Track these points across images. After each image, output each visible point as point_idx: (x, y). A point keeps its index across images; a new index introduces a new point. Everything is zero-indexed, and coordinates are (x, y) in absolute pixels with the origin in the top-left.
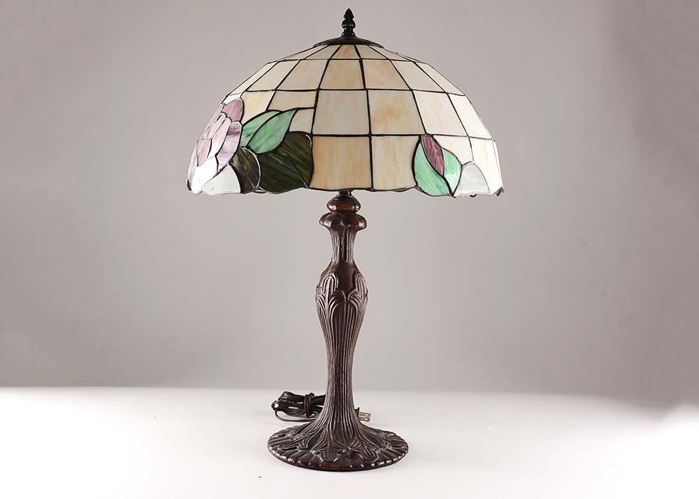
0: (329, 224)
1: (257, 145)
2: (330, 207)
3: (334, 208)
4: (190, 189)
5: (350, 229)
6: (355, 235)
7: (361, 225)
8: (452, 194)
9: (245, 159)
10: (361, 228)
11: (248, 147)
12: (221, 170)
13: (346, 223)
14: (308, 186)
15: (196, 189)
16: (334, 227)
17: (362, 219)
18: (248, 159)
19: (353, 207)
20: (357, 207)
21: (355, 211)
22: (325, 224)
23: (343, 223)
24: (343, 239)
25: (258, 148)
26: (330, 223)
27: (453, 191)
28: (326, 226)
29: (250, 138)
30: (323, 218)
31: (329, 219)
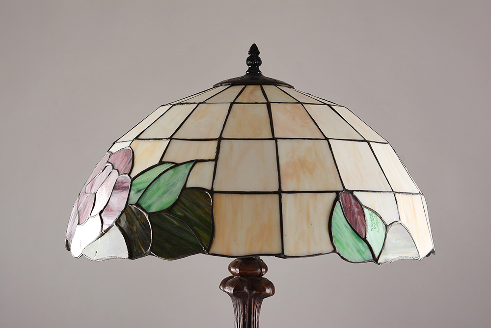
0: (230, 290)
1: (149, 202)
2: (232, 270)
3: (237, 271)
4: (69, 250)
5: (255, 296)
6: (260, 302)
7: (268, 291)
8: (375, 260)
9: (135, 219)
10: (268, 295)
11: (137, 204)
12: (106, 231)
13: (251, 289)
14: (207, 250)
15: (76, 251)
16: (236, 295)
17: (270, 284)
18: (137, 219)
19: (259, 270)
20: (264, 270)
21: (261, 274)
22: (227, 290)
23: (248, 289)
24: (247, 307)
25: (150, 206)
26: (232, 289)
27: (377, 256)
28: (228, 293)
29: (140, 194)
30: (224, 283)
31: (231, 285)
